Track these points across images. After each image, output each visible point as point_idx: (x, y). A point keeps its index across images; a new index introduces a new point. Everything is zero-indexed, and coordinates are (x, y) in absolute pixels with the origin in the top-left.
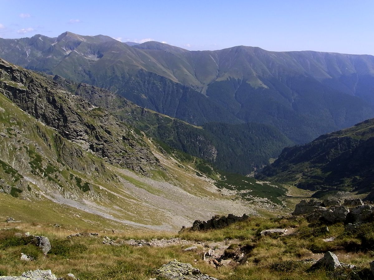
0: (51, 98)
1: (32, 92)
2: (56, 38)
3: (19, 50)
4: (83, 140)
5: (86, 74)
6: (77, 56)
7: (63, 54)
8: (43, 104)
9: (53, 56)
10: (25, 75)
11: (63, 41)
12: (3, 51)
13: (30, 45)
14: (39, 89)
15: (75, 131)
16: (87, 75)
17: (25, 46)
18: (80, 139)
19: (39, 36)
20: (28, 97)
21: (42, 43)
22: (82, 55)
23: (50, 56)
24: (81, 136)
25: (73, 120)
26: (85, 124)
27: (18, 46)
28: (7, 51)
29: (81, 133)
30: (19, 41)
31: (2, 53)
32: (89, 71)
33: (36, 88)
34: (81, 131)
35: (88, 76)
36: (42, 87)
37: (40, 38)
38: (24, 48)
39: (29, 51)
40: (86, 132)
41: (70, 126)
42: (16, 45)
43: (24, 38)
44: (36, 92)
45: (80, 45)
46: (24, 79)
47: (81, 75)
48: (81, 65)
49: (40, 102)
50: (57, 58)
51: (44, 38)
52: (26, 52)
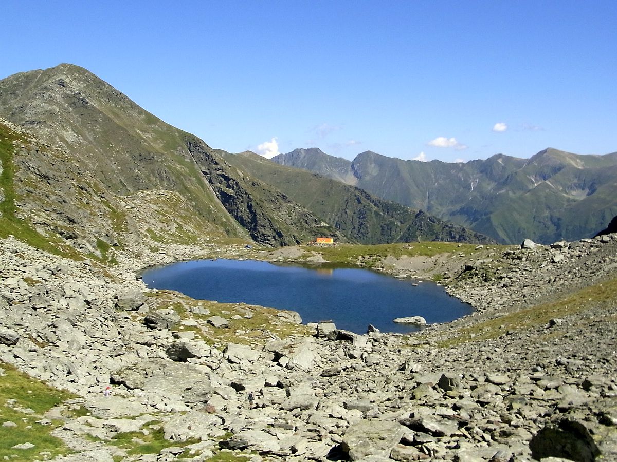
0: (250, 203)
1: (238, 198)
2: (527, 159)
3: (461, 179)
4: (270, 244)
5: (553, 223)
6: (547, 191)
7: (527, 186)
8: (243, 208)
9: (507, 191)
10: (236, 183)
11: (535, 165)
12: (437, 181)
13: (482, 172)
14: (243, 195)
15: (263, 235)
16: (553, 226)
17: (473, 174)
18: (268, 243)
19: (500, 156)
20: (234, 202)
21: (501, 168)
22: (558, 190)
23: (503, 191)
24: (269, 240)
25: (263, 224)
26: (274, 230)
27: (460, 175)
28: (442, 181)
29: (269, 238)
30: (465, 166)
31: (434, 185)
32: (559, 219)
33: (240, 194)
34: (269, 236)
35: (556, 227)
36: (246, 193)
37: (500, 161)
38: (470, 178)
39: (476, 182)
40: (274, 237)
41: (260, 230)
42: (458, 173)
43: (474, 161)
44: (241, 198)
45: (561, 171)
46: (235, 186)
47: (544, 224)
48: (548, 207)
49: (242, 206)
50: (515, 193)
51: (508, 159)
52: (470, 184)
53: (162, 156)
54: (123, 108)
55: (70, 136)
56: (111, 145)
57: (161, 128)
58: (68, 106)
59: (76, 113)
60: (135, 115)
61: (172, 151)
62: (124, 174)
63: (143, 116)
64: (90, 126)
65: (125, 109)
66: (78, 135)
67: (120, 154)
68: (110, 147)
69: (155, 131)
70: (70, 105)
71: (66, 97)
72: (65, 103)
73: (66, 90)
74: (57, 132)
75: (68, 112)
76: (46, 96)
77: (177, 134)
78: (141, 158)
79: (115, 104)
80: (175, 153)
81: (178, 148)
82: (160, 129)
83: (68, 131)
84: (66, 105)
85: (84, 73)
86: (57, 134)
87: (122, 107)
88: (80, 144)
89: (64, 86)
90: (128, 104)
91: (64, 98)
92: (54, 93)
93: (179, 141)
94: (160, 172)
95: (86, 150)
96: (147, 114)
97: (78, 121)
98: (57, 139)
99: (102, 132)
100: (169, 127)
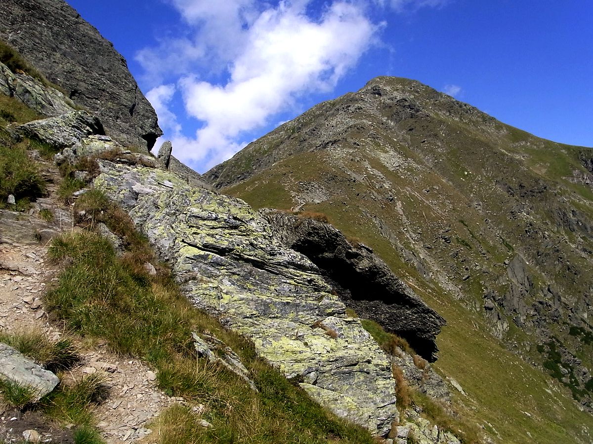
53: (555, 186)
54: (473, 122)
55: (390, 159)
56: (466, 173)
57: (536, 145)
58: (388, 120)
59: (401, 128)
60: (491, 130)
61: (564, 178)
62: (500, 223)
63: (504, 132)
64: (426, 146)
65: (476, 124)
66: (406, 157)
67: (487, 185)
68: (465, 177)
69: (527, 150)
70: (390, 117)
71: (385, 107)
72: (383, 116)
73: (384, 99)
74: (367, 153)
75: (387, 128)
76: (352, 109)
77: (563, 151)
78: (524, 191)
79: (460, 118)
80: (571, 182)
81: (574, 172)
82: (535, 147)
83: (387, 152)
84: (384, 119)
85: (410, 83)
86: (365, 157)
87: (470, 120)
88: (411, 170)
89: (380, 94)
90: (479, 117)
91: (380, 111)
92: (365, 105)
93: (571, 160)
94: (565, 214)
95: (423, 180)
96: (509, 128)
97: (405, 140)
98: (366, 164)
99: (448, 153)
100: (548, 143)
